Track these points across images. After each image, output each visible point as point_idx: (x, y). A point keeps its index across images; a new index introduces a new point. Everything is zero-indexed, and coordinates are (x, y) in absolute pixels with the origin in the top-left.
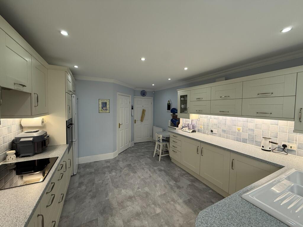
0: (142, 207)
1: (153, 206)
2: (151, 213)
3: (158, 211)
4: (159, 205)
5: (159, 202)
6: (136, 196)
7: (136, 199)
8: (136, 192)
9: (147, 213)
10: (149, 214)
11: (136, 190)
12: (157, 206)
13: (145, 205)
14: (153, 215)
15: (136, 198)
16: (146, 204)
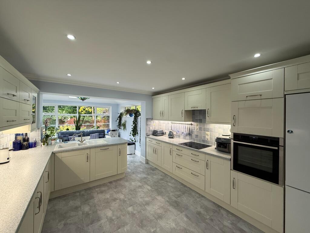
0: (145, 210)
1: (135, 212)
2: (137, 206)
3: (130, 209)
4: (129, 214)
5: (128, 216)
6: (154, 220)
7: (153, 216)
8: (157, 226)
9: (141, 206)
10: (139, 205)
11: (158, 229)
12: (130, 212)
13: (143, 212)
14: (135, 205)
15: (154, 218)
16: (141, 213)
